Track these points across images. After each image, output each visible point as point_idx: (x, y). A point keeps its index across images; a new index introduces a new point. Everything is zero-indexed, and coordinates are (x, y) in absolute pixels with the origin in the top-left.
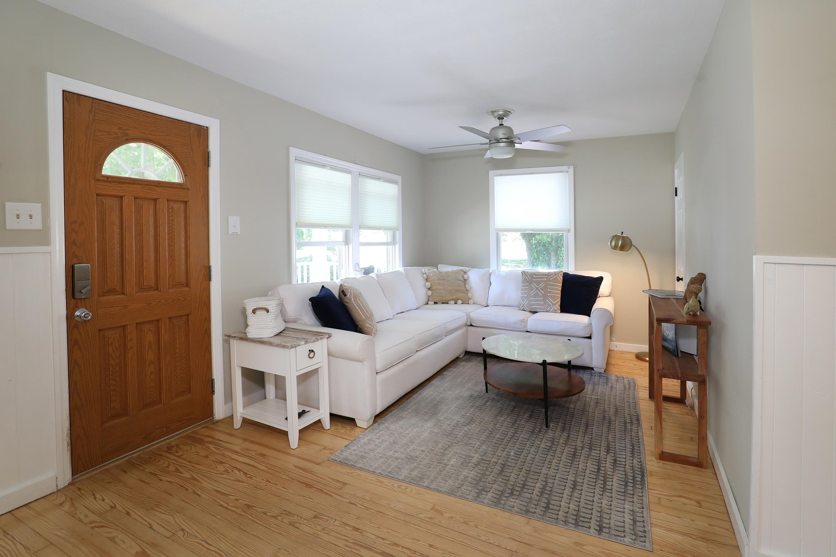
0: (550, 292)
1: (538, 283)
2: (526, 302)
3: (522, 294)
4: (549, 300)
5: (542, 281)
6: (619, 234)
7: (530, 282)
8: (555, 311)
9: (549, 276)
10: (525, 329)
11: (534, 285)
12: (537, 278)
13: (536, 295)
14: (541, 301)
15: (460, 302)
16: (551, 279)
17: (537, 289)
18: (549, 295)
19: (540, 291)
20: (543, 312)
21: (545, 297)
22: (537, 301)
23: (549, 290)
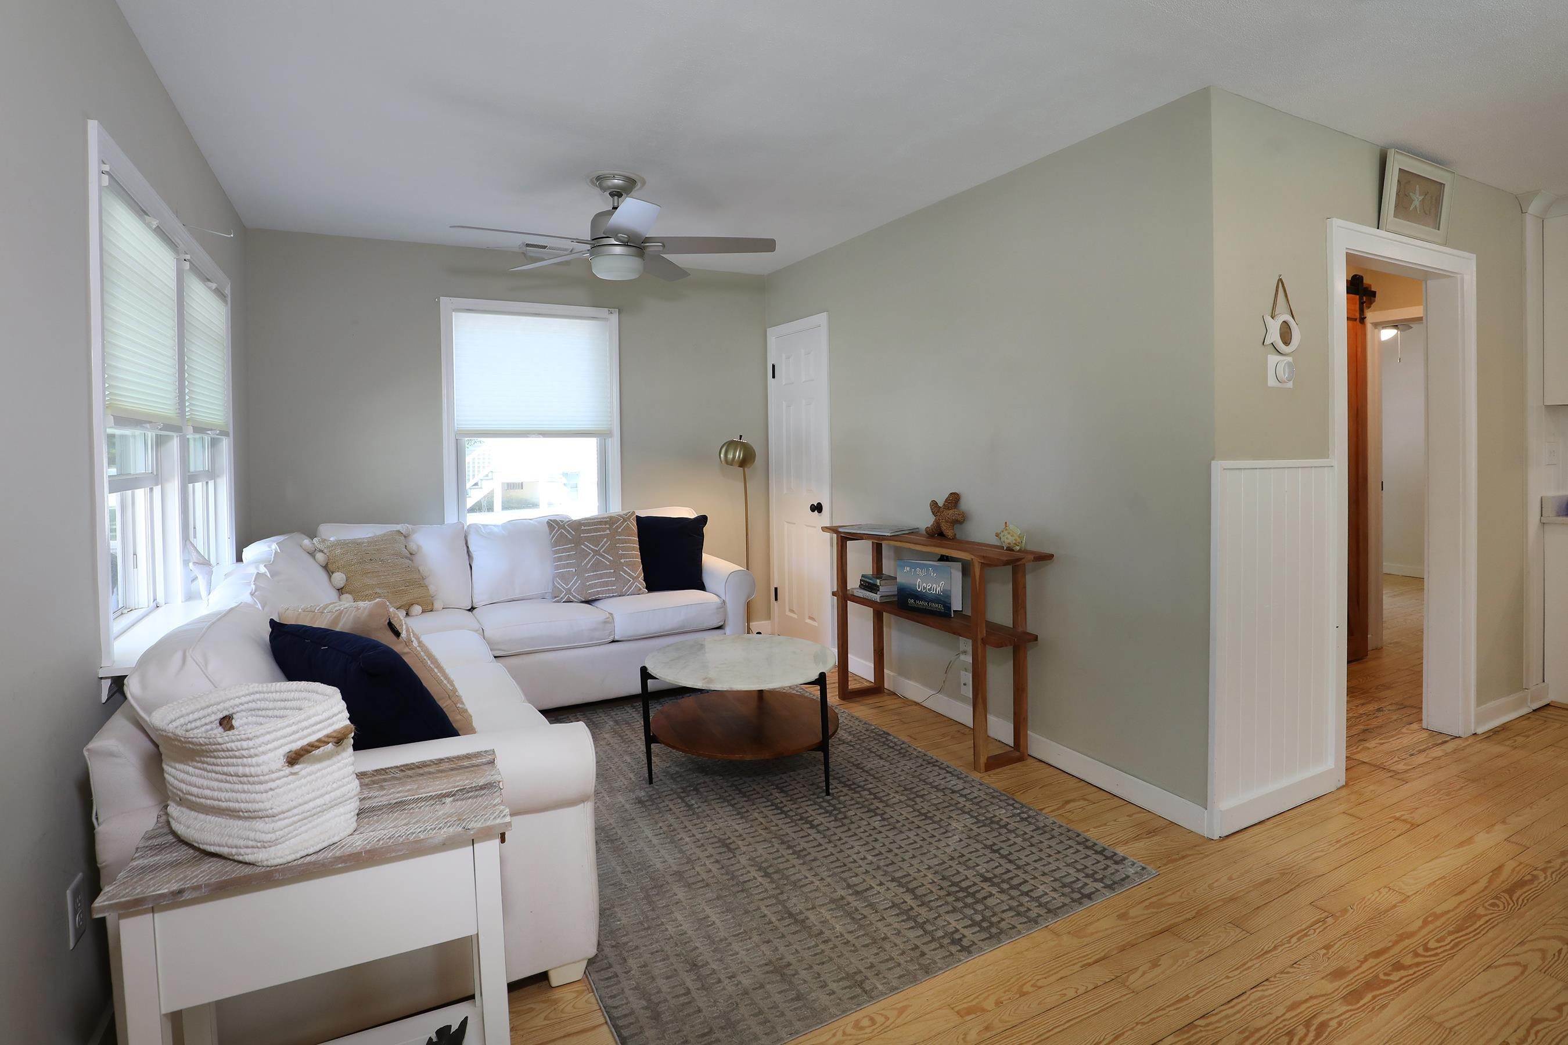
0: (624, 556)
1: (595, 540)
2: (574, 584)
3: (557, 567)
4: (625, 572)
5: (602, 537)
6: (737, 439)
7: (577, 542)
8: (638, 592)
9: (614, 523)
10: (611, 639)
11: (587, 546)
12: (589, 531)
13: (597, 566)
14: (609, 575)
15: (417, 609)
16: (620, 530)
17: (596, 553)
18: (622, 561)
19: (603, 557)
20: (613, 596)
21: (616, 566)
22: (601, 576)
23: (621, 552)
